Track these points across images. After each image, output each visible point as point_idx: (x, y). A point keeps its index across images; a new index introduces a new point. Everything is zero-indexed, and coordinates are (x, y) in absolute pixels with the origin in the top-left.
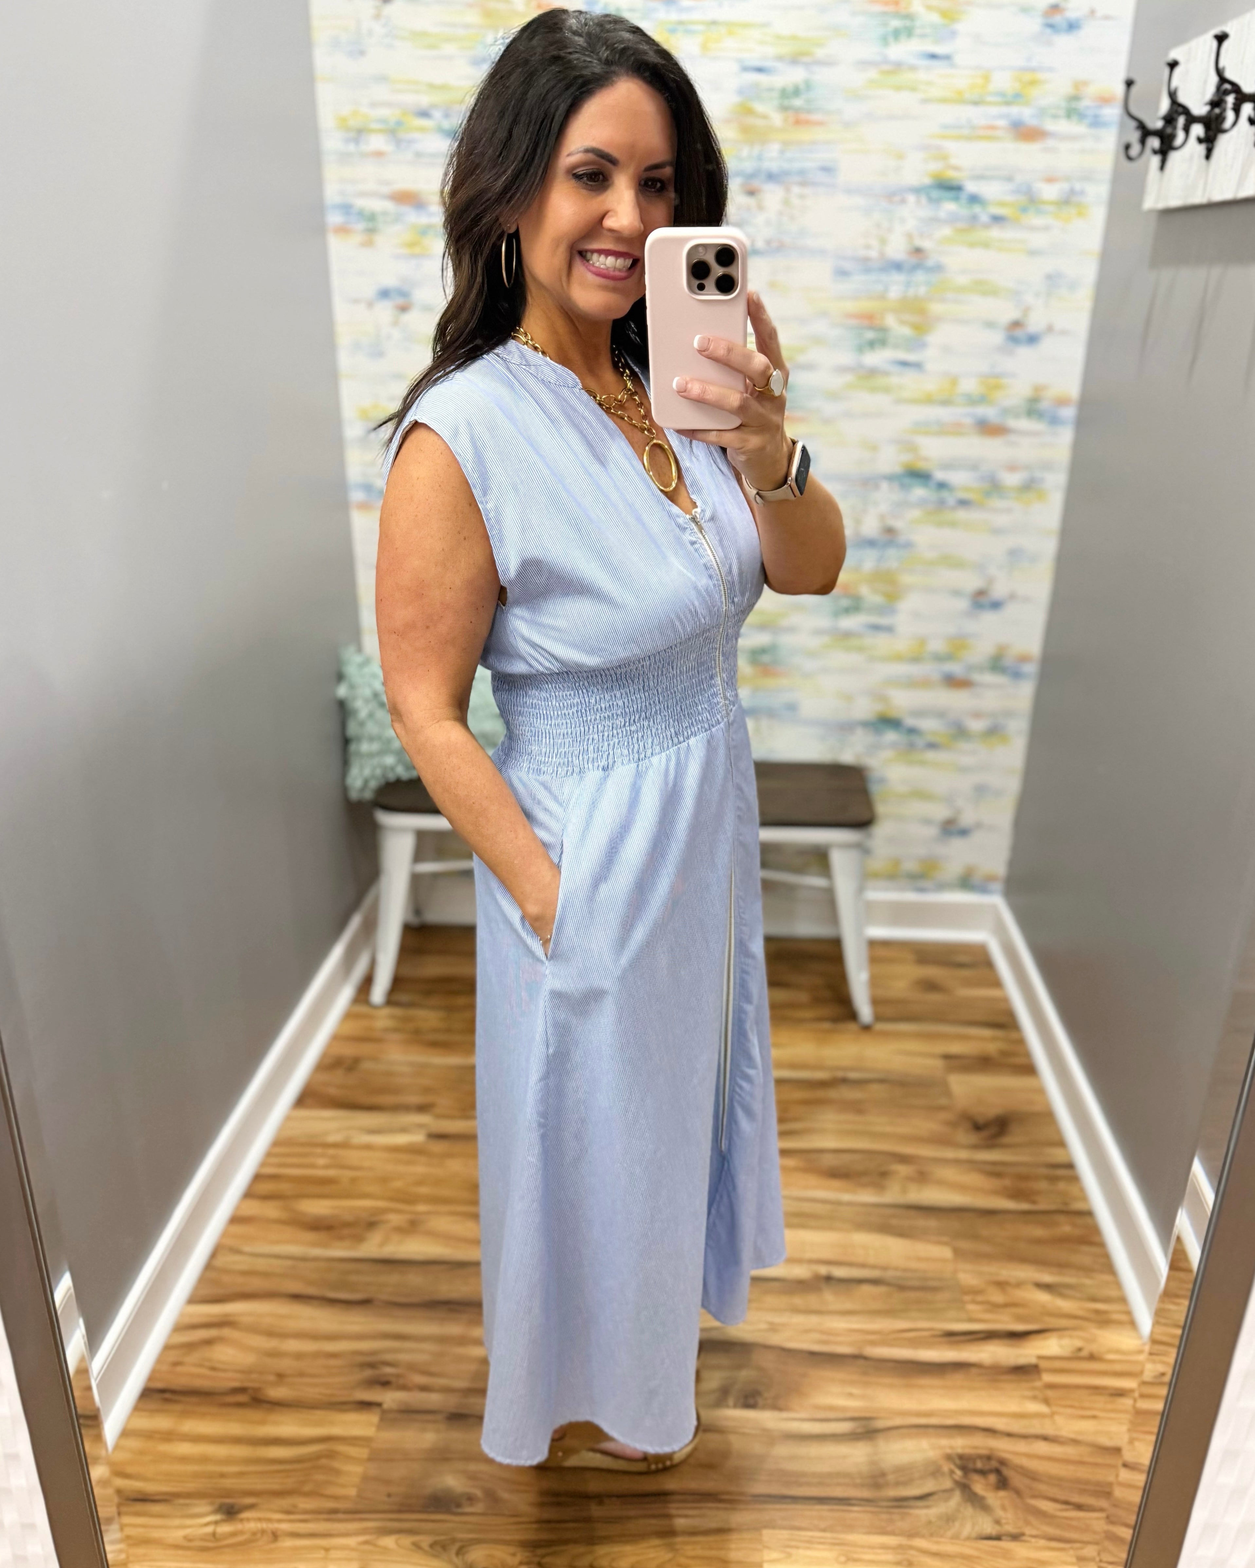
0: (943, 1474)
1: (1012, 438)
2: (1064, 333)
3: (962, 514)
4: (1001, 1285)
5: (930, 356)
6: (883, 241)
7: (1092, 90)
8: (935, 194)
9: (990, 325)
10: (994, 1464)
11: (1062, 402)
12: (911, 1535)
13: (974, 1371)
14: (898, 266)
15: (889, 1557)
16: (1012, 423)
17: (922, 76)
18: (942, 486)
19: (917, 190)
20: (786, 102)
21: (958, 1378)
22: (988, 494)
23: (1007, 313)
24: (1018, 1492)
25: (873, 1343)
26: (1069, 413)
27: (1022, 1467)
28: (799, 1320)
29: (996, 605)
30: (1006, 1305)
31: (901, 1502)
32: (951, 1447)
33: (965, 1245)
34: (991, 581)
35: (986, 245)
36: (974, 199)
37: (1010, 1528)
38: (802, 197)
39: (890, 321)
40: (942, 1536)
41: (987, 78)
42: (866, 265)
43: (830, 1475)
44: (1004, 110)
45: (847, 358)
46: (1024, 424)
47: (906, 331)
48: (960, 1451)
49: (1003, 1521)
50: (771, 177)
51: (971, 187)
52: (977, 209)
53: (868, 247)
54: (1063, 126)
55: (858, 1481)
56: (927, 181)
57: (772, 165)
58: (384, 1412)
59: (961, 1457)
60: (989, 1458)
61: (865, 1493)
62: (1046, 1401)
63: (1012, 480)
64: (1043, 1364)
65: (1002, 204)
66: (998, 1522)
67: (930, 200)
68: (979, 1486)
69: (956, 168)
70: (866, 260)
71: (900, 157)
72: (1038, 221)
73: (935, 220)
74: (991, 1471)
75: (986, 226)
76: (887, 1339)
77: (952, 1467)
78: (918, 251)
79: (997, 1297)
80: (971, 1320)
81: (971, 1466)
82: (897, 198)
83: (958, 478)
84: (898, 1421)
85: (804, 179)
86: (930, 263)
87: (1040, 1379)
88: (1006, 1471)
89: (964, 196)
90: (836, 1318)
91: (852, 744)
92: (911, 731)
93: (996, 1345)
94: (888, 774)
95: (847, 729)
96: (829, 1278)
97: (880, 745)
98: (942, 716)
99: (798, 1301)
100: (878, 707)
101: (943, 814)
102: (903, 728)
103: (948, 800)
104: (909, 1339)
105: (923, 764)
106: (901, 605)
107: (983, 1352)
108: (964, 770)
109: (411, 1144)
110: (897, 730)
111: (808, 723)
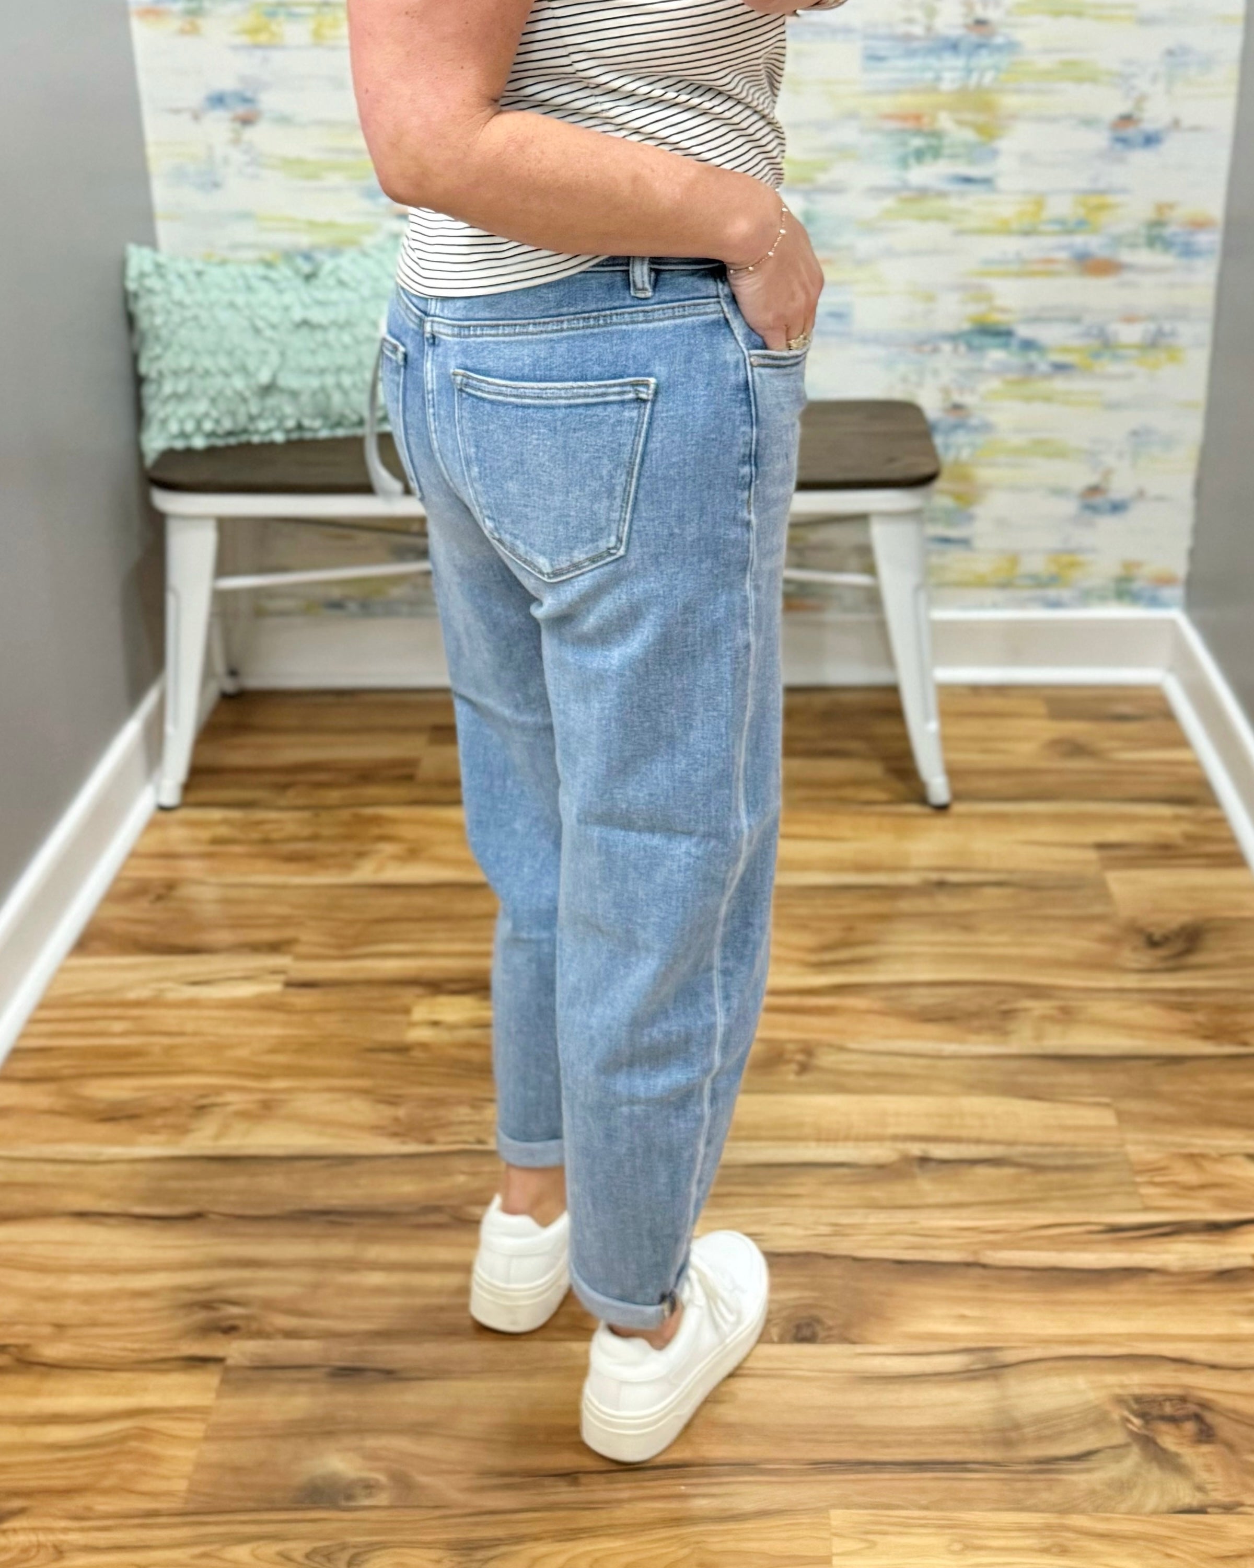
0: (1112, 1424)
4: (1194, 1159)
10: (1192, 1408)
12: (1064, 1510)
13: (1154, 1278)
15: (1031, 1542)
21: (1130, 1289)
24: (1230, 1446)
25: (994, 1246)
27: (1235, 1411)
28: (877, 1218)
29: (1151, 140)
30: (1203, 1187)
31: (1047, 1465)
32: (1123, 1386)
33: (1134, 1106)
34: (1140, 101)
37: (1220, 1496)
40: (1112, 1512)
43: (934, 1430)
48: (1137, 1391)
49: (1210, 1487)
55: (978, 1437)
58: (228, 1370)
59: (1138, 1399)
60: (1183, 1399)
61: (990, 1454)
66: (1200, 1488)
68: (1169, 1439)
74: (1187, 1418)
76: (1017, 1238)
77: (1126, 1413)
79: (1189, 1176)
80: (1147, 1209)
81: (1155, 1411)
84: (1038, 1352)
88: (1209, 1417)
90: (937, 1213)
91: (936, 373)
92: (1028, 345)
93: (1188, 1242)
94: (993, 417)
95: (927, 348)
96: (924, 1160)
97: (980, 371)
98: (1076, 320)
99: (877, 1193)
100: (973, 309)
101: (1083, 478)
102: (1014, 342)
103: (1091, 456)
104: (1051, 1238)
105: (1048, 399)
106: (1003, 144)
107: (1167, 1252)
108: (1113, 406)
109: (259, 996)
110: (1006, 346)
111: (864, 340)
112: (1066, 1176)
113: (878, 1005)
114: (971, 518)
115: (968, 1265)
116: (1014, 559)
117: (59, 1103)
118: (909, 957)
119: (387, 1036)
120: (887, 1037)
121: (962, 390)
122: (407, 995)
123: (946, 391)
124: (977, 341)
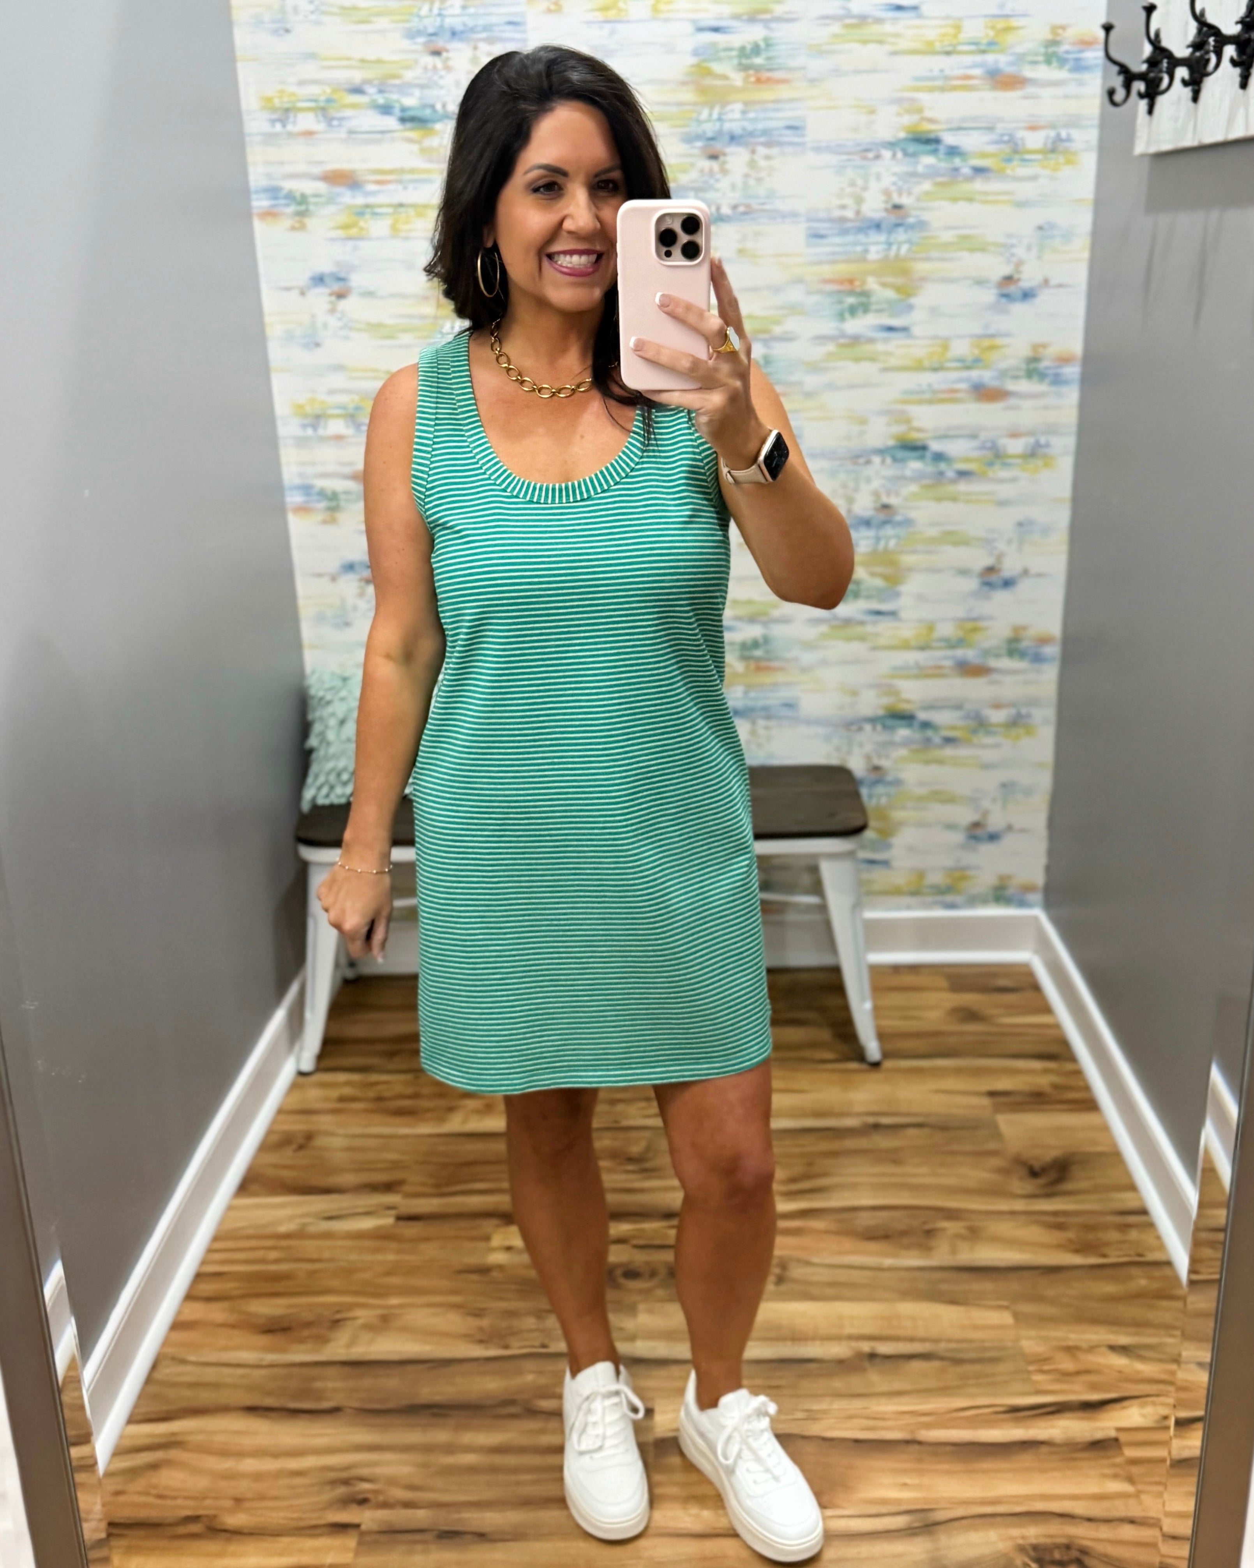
1: (1012, 401)
2: (1060, 286)
3: (963, 487)
4: (1071, 1350)
5: (916, 319)
6: (859, 200)
7: (1070, 34)
8: (912, 148)
9: (980, 282)
10: (1074, 1554)
11: (1065, 360)
13: (1044, 1449)
14: (877, 226)
16: (1011, 386)
17: (888, 28)
18: (939, 457)
19: (891, 145)
20: (744, 61)
21: (1026, 1459)
22: (990, 464)
23: (999, 268)
25: (928, 1426)
26: (1073, 371)
27: (1106, 1556)
28: (839, 1405)
29: (1008, 583)
30: (1078, 1373)
32: (1024, 1537)
33: (1026, 1308)
34: (1000, 557)
35: (970, 200)
36: (953, 151)
38: (768, 158)
39: (872, 284)
41: (958, 28)
42: (842, 226)
44: (979, 58)
45: (828, 327)
46: (1024, 386)
47: (890, 294)
48: (1034, 1541)
50: (733, 138)
51: (949, 139)
52: (957, 161)
53: (843, 207)
54: (1043, 72)
56: (902, 135)
57: (733, 125)
58: (362, 1534)
59: (1036, 1548)
60: (1068, 1547)
62: (1130, 1480)
63: (1016, 446)
64: (1123, 1437)
65: (984, 155)
67: (906, 154)
69: (931, 121)
70: (843, 220)
71: (872, 112)
72: (1022, 171)
73: (914, 174)
74: (1071, 1562)
75: (969, 179)
76: (943, 1419)
77: (1026, 1560)
78: (897, 208)
79: (1068, 1364)
80: (1038, 1392)
81: (1048, 1557)
82: (871, 155)
83: (955, 448)
84: (960, 1512)
85: (770, 139)
86: (911, 220)
87: (1122, 1454)
88: (1087, 1560)
89: (942, 148)
90: (883, 1400)
91: (861, 745)
92: (926, 725)
93: (1068, 1418)
94: (903, 776)
95: (854, 727)
96: (873, 1356)
97: (892, 744)
98: (958, 707)
99: (838, 1384)
100: (886, 701)
101: (966, 816)
102: (916, 724)
103: (973, 801)
104: (967, 1418)
105: (941, 762)
106: (904, 588)
107: (1053, 1427)
108: (986, 766)
109: (378, 1228)
110: (910, 726)
111: (810, 722)
112: (977, 1367)
113: (833, 1226)
114: (888, 846)
115: (907, 1442)
116: (921, 875)
117: (232, 1318)
118: (854, 1186)
119: (472, 1260)
120: (840, 1253)
121: (879, 756)
122: (488, 1225)
123: (868, 757)
124: (889, 722)
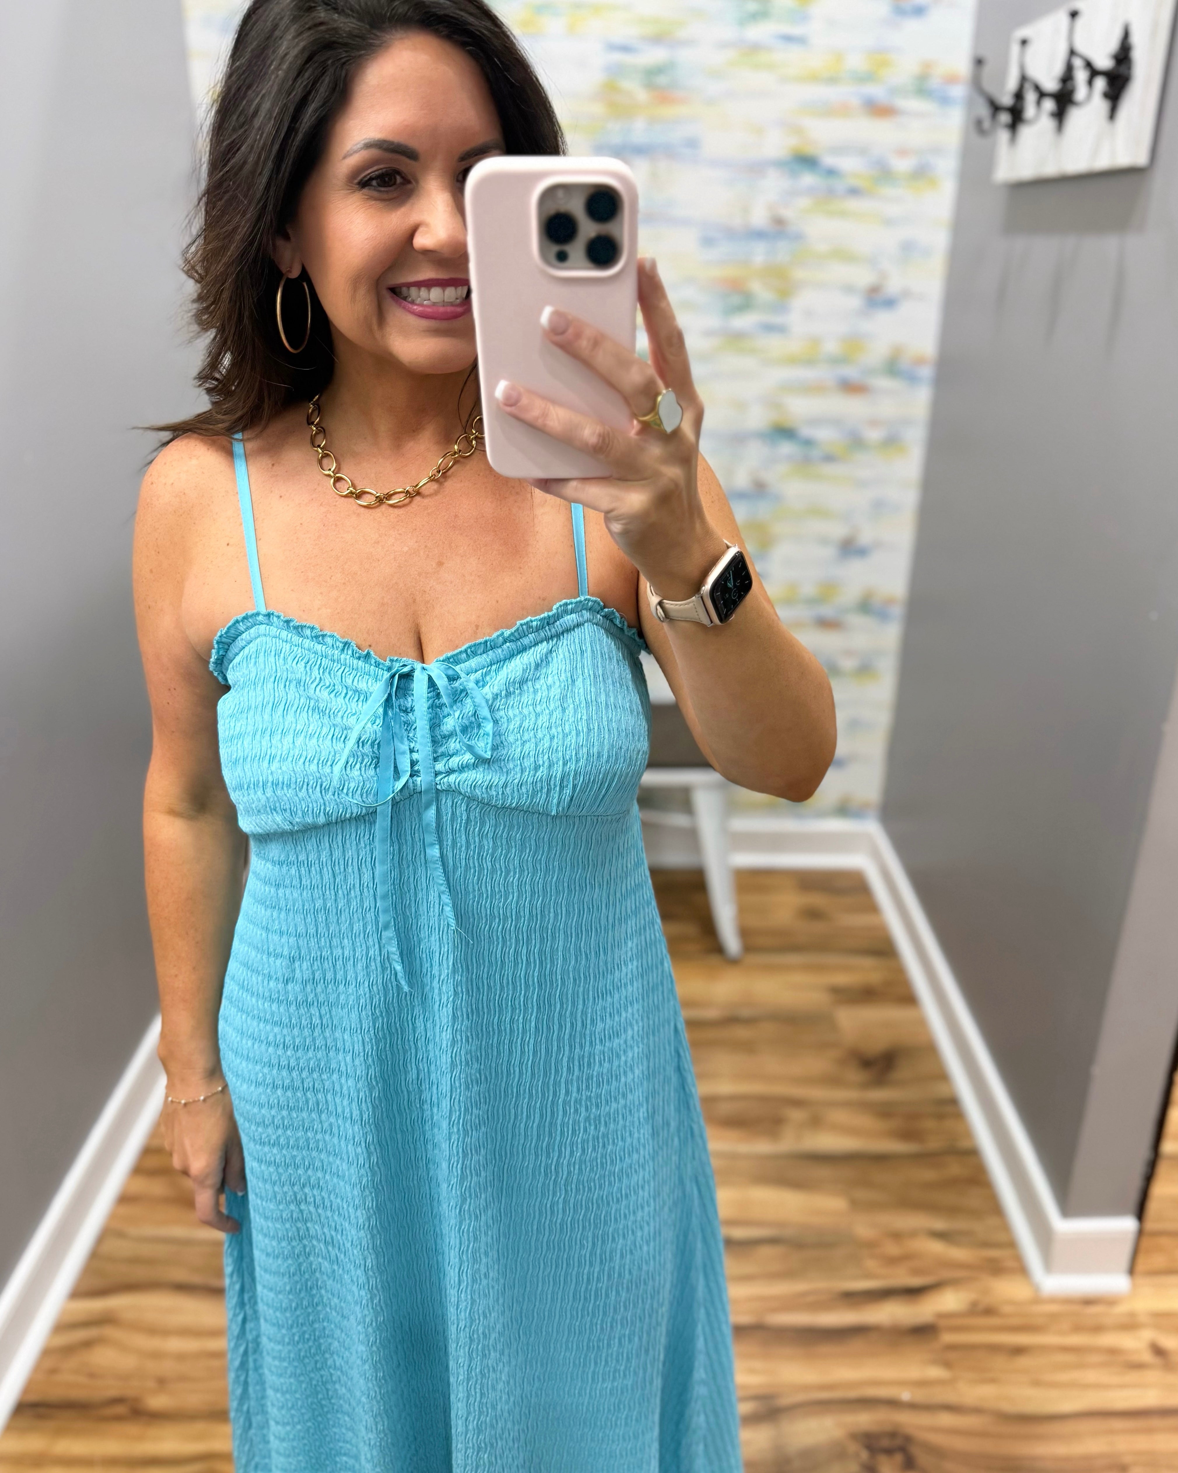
0: (849, 1456)
1: (873, 396)
2: (919, 297)
3: (829, 469)
4: (896, 1236)
5: (793, 319)
6: (746, 210)
7: (940, 70)
8: (794, 167)
9: (848, 289)
10: (900, 1442)
11: (920, 361)
13: (872, 1334)
14: (761, 235)
16: (873, 382)
17: (778, 56)
18: (808, 443)
19: (778, 164)
20: (651, 81)
22: (851, 449)
23: (864, 277)
25: (773, 1310)
26: (927, 372)
27: (927, 1443)
29: (863, 552)
30: (902, 1258)
33: (860, 1194)
34: (857, 529)
35: (845, 215)
36: (831, 172)
38: (669, 170)
39: (755, 286)
41: (840, 58)
42: (730, 234)
44: (857, 88)
45: (715, 322)
46: (884, 383)
47: (771, 295)
48: (865, 1428)
50: (638, 151)
51: (828, 160)
52: (834, 181)
53: (731, 216)
54: (914, 104)
56: (786, 155)
57: (639, 140)
59: (866, 1435)
60: (894, 1434)
62: (947, 1365)
63: (874, 435)
64: (941, 1323)
65: (857, 176)
67: (791, 173)
68: (883, 1468)
69: (814, 143)
70: (731, 228)
71: (760, 132)
72: (892, 192)
73: (795, 192)
74: (897, 1450)
75: (843, 198)
76: (787, 1304)
77: (859, 1447)
78: (779, 222)
79: (893, 1250)
80: (868, 1276)
81: (877, 1444)
82: (758, 172)
83: (824, 435)
84: (801, 1398)
85: (670, 152)
86: (791, 232)
87: (939, 1339)
88: (911, 1449)
89: (821, 169)
93: (895, 1304)
104: (808, 1303)
107: (880, 1312)
112: (818, 1252)
